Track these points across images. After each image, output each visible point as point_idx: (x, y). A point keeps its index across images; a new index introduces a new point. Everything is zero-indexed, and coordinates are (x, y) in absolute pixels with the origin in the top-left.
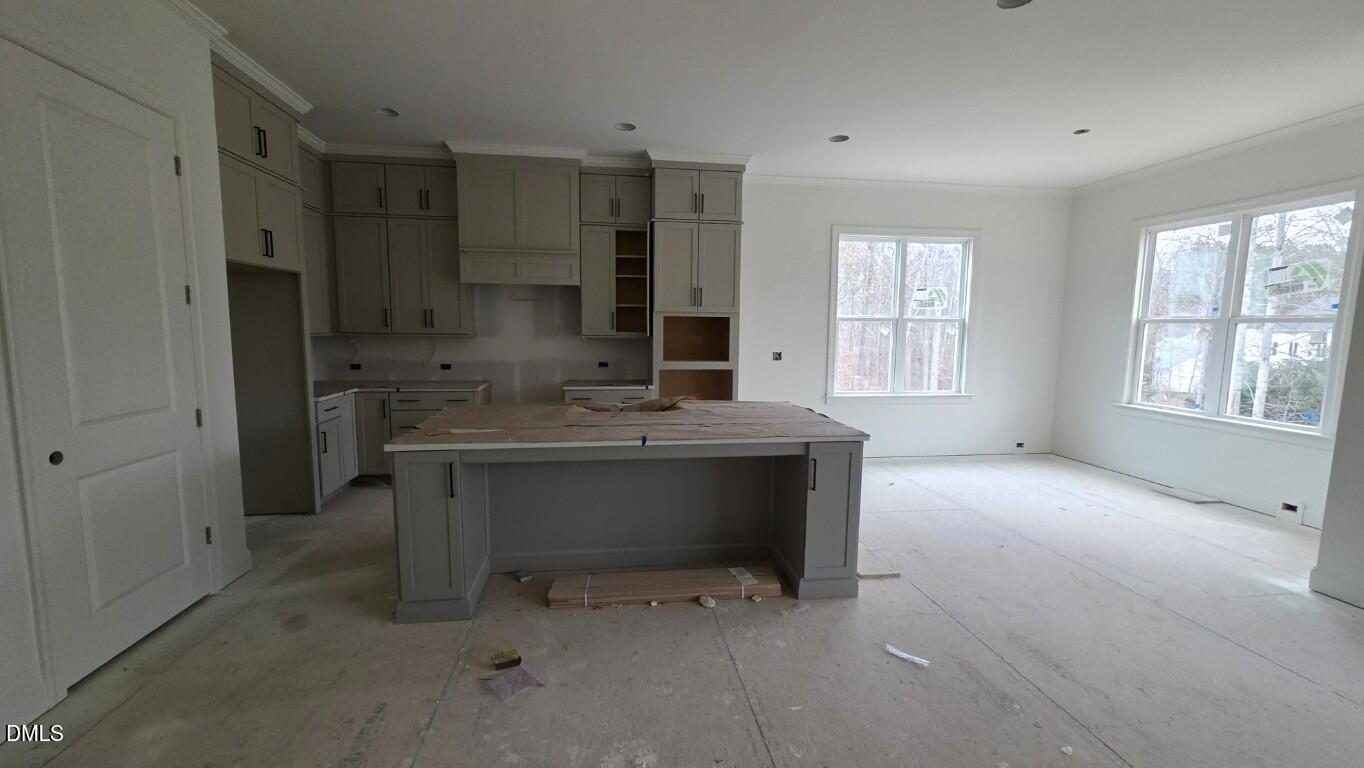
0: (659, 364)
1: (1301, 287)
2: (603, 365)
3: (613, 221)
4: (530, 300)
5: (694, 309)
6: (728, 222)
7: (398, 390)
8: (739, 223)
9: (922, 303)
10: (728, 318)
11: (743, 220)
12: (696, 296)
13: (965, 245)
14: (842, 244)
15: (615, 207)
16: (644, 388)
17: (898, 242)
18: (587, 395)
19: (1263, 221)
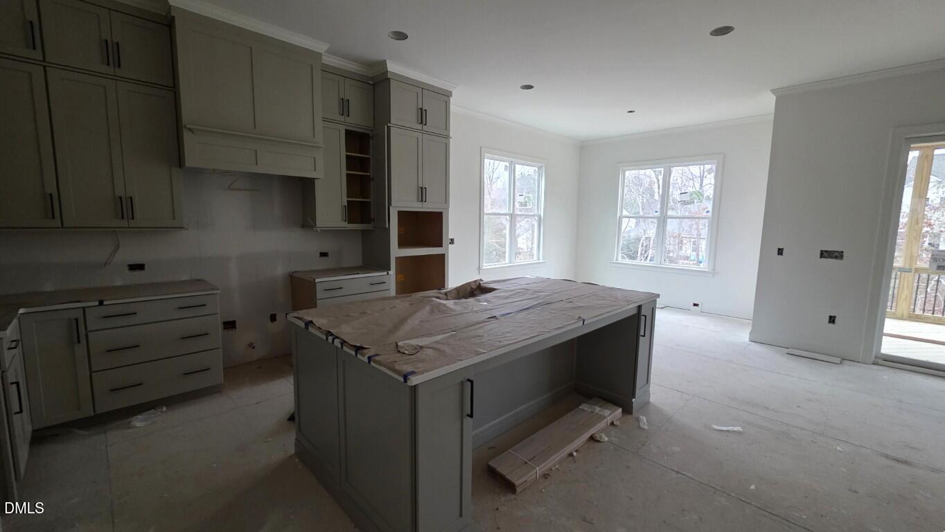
0: (396, 252)
1: (694, 202)
2: (324, 255)
3: (343, 120)
4: (246, 190)
5: (420, 204)
6: (439, 135)
7: (101, 303)
8: (447, 137)
9: (521, 204)
10: (442, 213)
11: (451, 135)
12: (422, 194)
13: (540, 168)
14: (487, 161)
15: (344, 107)
16: (386, 273)
17: (511, 163)
18: (338, 285)
19: (674, 169)
